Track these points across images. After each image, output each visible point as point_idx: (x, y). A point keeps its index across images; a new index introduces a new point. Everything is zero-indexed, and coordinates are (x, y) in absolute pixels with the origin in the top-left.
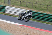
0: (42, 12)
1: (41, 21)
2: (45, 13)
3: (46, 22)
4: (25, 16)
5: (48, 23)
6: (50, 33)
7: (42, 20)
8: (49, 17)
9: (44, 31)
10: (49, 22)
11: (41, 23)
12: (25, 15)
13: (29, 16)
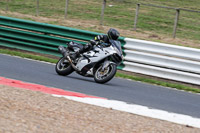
0: (18, 16)
1: (15, 49)
2: (30, 18)
3: (32, 55)
4: (93, 60)
5: (43, 57)
6: (48, 95)
7: (18, 47)
8: (46, 34)
9: (24, 89)
10: (43, 52)
11: (15, 59)
12: (92, 53)
13: (109, 58)
